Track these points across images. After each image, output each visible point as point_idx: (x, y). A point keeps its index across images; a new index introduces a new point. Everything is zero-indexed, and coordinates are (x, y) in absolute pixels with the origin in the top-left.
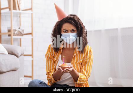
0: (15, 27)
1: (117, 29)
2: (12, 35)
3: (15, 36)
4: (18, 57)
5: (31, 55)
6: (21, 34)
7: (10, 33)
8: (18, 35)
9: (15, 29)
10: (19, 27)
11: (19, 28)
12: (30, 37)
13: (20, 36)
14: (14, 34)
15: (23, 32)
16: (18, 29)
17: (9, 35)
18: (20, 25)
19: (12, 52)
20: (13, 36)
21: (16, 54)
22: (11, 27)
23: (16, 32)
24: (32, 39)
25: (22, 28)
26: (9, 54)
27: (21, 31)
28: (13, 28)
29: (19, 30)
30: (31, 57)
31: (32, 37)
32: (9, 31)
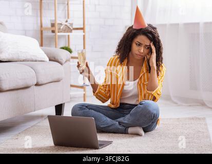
0: (61, 20)
2: (57, 31)
3: (61, 32)
4: (62, 64)
6: (69, 29)
7: (53, 29)
8: (64, 31)
9: (60, 22)
10: (65, 20)
11: (67, 21)
12: (80, 33)
13: (67, 32)
14: (59, 29)
15: (72, 27)
16: (64, 23)
17: (53, 32)
18: (68, 18)
19: (55, 58)
20: (59, 32)
21: (60, 60)
22: (55, 20)
23: (62, 27)
24: (84, 36)
26: (50, 60)
27: (68, 25)
28: (58, 22)
29: (66, 24)
31: (84, 34)
32: (53, 25)
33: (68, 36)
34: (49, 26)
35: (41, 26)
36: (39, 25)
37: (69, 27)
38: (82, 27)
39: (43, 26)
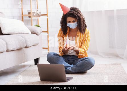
0: (34, 10)
1: (113, 10)
3: (34, 17)
4: (38, 35)
5: (47, 32)
6: (39, 15)
7: (30, 15)
8: (36, 16)
9: (34, 12)
11: (37, 11)
12: (45, 17)
13: (38, 17)
14: (33, 15)
15: (40, 14)
16: (36, 12)
17: (30, 17)
18: (37, 9)
19: (34, 32)
20: (33, 17)
21: (37, 33)
22: (31, 10)
23: (34, 14)
24: (47, 19)
25: (39, 11)
27: (38, 13)
28: (32, 11)
29: (37, 12)
30: (47, 33)
32: (29, 13)
33: (38, 19)
34: (27, 14)
35: (22, 14)
36: (21, 13)
37: (38, 14)
38: (46, 14)
39: (24, 14)
